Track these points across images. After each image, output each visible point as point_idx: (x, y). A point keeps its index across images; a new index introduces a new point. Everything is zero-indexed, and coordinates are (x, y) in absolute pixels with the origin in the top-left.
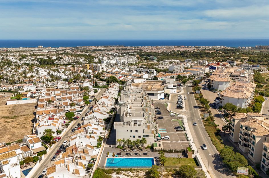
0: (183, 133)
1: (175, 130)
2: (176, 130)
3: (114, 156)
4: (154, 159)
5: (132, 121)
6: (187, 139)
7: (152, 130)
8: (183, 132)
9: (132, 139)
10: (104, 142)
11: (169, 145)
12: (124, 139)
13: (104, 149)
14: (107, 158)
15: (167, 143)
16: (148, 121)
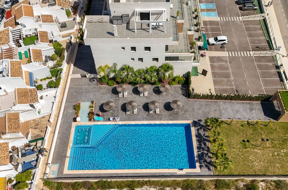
0: (258, 19)
1: (238, 6)
2: (241, 9)
3: (91, 115)
4: (193, 130)
5: (133, 14)
6: (268, 42)
7: (190, 33)
8: (258, 17)
9: (137, 66)
10: (68, 63)
11: (227, 68)
12: (115, 65)
13: (70, 88)
14: (74, 124)
15: (222, 61)
16: (180, 12)
